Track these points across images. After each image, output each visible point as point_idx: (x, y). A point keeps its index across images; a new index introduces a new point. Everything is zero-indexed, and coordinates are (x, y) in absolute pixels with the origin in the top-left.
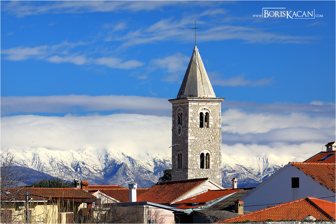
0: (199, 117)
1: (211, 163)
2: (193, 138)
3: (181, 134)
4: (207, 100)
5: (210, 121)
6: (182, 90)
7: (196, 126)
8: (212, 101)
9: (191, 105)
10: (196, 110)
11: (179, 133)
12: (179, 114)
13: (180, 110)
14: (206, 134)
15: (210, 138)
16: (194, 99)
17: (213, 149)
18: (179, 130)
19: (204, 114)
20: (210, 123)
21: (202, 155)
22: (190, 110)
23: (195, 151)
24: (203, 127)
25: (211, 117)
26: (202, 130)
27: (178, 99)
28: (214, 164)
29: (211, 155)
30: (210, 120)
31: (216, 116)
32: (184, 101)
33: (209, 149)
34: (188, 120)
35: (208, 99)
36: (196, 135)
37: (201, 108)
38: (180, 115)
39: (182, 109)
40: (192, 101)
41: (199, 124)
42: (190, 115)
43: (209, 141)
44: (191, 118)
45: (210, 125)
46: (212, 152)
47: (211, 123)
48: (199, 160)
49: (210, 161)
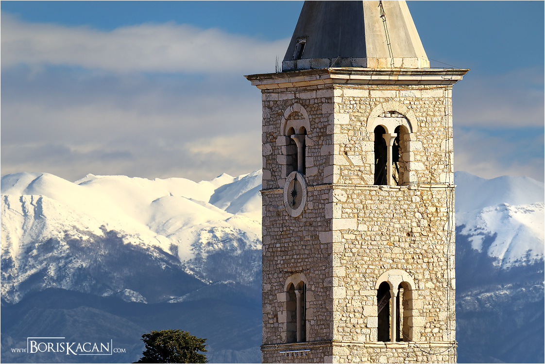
0: (370, 146)
1: (418, 322)
2: (351, 224)
3: (300, 209)
4: (401, 78)
5: (412, 158)
6: (303, 38)
7: (362, 179)
8: (419, 83)
9: (342, 96)
10: (362, 119)
11: (294, 204)
12: (292, 131)
13: (295, 115)
14: (398, 207)
15: (414, 224)
16: (352, 77)
17: (424, 266)
18: (294, 193)
19: (391, 131)
20: (413, 166)
21: (384, 290)
22: (340, 118)
23: (357, 275)
24: (386, 184)
25: (414, 146)
26: (382, 193)
27: (286, 72)
28: (428, 325)
29: (419, 289)
30: (411, 154)
31: (434, 141)
32: (315, 81)
33: (410, 267)
34: (331, 155)
35: (405, 73)
36: (361, 214)
37: (378, 110)
38: (297, 136)
39: (303, 111)
40: (347, 82)
41: (373, 172)
42: (339, 138)
43: (408, 235)
44: (342, 149)
45: (411, 173)
46: (420, 277)
47: (416, 166)
48: (372, 310)
49: (415, 313)
